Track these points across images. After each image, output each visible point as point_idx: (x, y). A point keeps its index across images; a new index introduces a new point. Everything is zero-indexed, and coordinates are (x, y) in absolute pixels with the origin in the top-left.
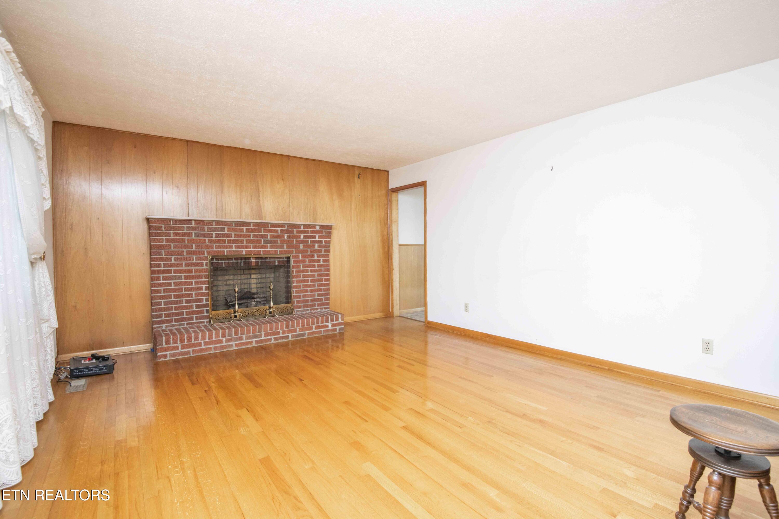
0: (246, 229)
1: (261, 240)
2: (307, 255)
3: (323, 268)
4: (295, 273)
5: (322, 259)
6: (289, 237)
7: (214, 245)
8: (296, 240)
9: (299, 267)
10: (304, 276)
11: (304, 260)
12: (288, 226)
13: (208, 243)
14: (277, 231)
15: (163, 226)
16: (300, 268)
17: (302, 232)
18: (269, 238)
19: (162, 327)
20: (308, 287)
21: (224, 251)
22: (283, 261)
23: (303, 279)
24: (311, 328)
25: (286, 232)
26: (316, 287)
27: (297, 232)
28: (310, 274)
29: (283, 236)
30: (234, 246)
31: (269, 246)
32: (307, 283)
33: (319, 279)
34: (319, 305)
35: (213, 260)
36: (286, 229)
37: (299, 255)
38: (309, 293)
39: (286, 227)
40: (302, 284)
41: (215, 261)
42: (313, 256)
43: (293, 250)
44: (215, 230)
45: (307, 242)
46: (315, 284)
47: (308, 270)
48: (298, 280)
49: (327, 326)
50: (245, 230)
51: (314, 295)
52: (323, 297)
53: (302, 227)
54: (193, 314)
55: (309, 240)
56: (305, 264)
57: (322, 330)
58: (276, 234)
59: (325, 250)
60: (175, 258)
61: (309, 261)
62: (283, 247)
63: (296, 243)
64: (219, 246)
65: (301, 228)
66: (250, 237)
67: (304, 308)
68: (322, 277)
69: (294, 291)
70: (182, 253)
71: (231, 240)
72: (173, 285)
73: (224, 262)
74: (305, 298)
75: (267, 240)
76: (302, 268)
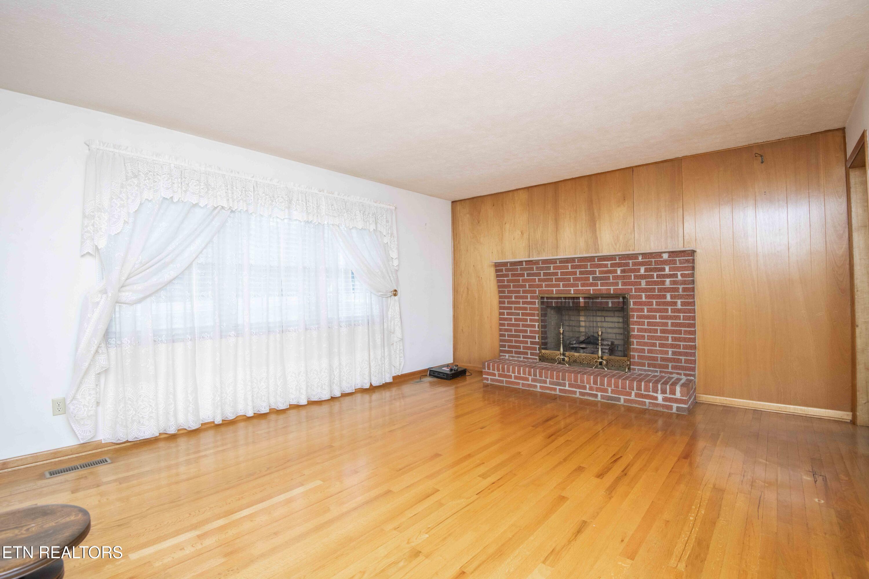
0: (572, 266)
1: (589, 277)
2: (654, 295)
3: (682, 315)
4: (635, 318)
5: (679, 302)
6: (623, 271)
7: (544, 284)
8: (634, 275)
9: (642, 310)
10: (649, 324)
11: (649, 302)
12: (619, 258)
13: (538, 282)
14: (606, 266)
15: (504, 268)
16: (644, 312)
17: (642, 264)
18: (597, 274)
19: (505, 356)
20: (656, 340)
21: (553, 290)
22: (619, 302)
23: (647, 327)
24: (630, 394)
25: (619, 265)
26: (670, 342)
27: (634, 264)
28: (659, 322)
29: (616, 271)
30: (561, 285)
31: (599, 284)
32: (654, 333)
33: (674, 330)
34: (673, 367)
35: (544, 299)
36: (617, 261)
37: (642, 295)
38: (658, 348)
39: (617, 260)
40: (646, 334)
41: (545, 300)
42: (665, 297)
43: (632, 289)
44: (542, 269)
45: (652, 276)
46: (668, 337)
47: (656, 315)
48: (640, 328)
49: (656, 398)
50: (570, 267)
51: (667, 353)
52: (683, 358)
53: (640, 258)
54: (528, 350)
55: (655, 274)
56: (651, 307)
57: (647, 401)
58: (606, 269)
59: (683, 287)
60: (515, 296)
61: (658, 304)
62: (617, 284)
63: (634, 279)
64: (547, 284)
65: (638, 259)
66: (576, 274)
67: (650, 367)
68: (680, 327)
69: (635, 342)
70: (518, 292)
71: (557, 278)
72: (513, 320)
73: (554, 301)
74: (651, 353)
75: (596, 277)
76: (646, 313)
